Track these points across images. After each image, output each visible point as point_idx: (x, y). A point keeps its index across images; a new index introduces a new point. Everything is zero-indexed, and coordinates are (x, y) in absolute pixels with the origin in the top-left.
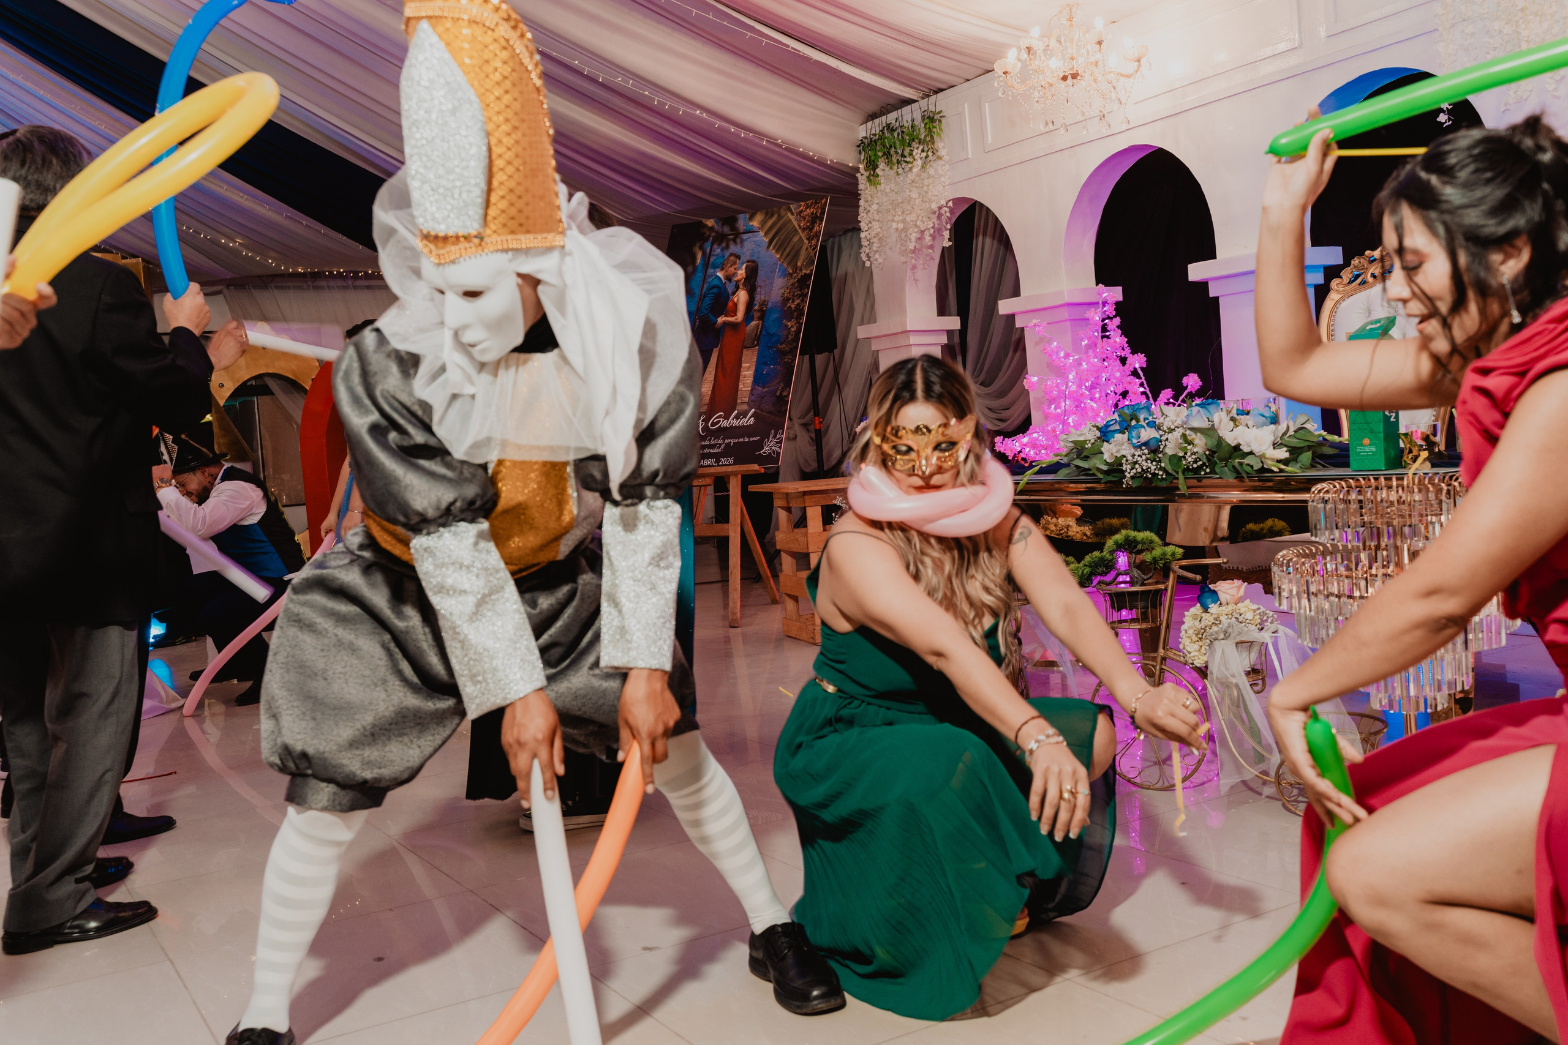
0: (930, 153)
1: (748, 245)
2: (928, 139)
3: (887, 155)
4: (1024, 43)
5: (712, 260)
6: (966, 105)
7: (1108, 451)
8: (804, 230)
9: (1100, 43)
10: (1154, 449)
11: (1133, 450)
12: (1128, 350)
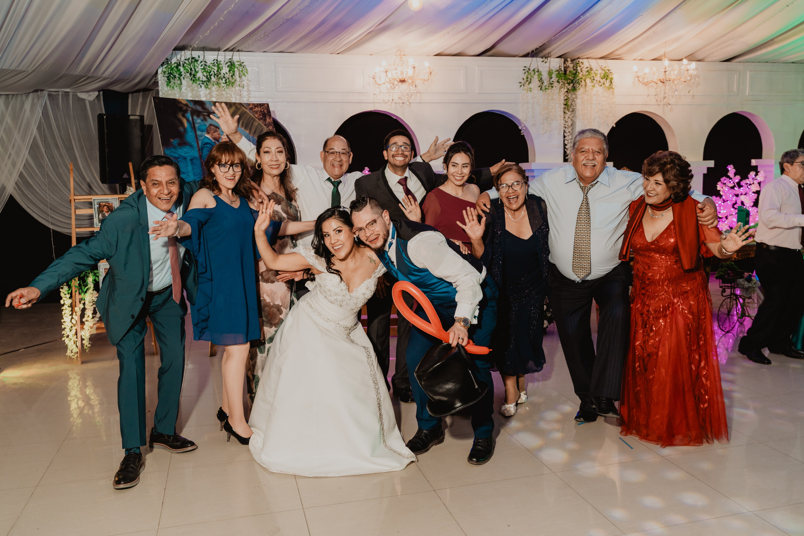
5: (197, 126)
8: (259, 119)
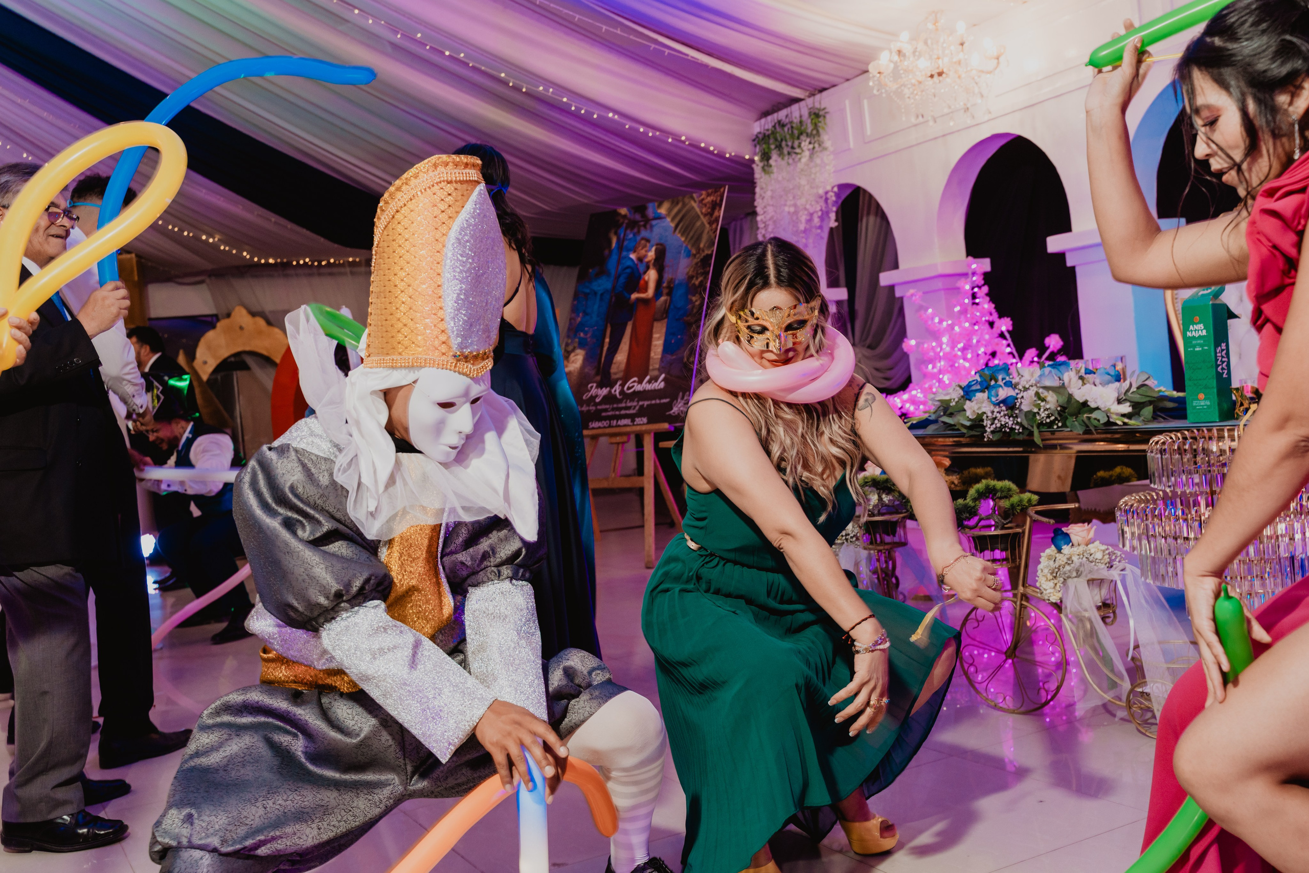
0: (816, 145)
1: (656, 230)
2: (815, 132)
3: (779, 147)
4: (895, 46)
5: (626, 243)
6: (847, 102)
7: (970, 408)
8: (705, 215)
9: (962, 44)
10: (1010, 405)
11: (992, 407)
12: (995, 315)
